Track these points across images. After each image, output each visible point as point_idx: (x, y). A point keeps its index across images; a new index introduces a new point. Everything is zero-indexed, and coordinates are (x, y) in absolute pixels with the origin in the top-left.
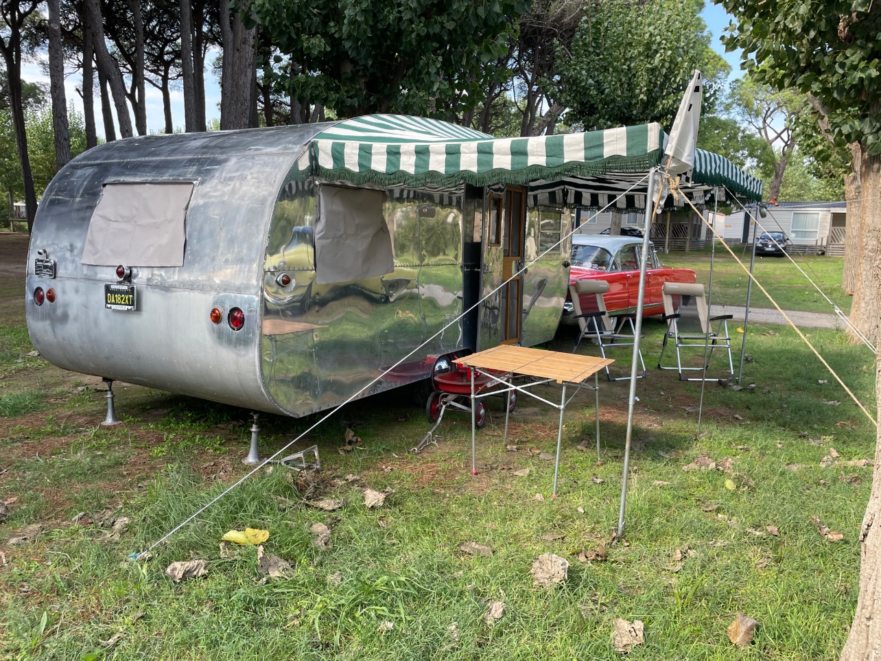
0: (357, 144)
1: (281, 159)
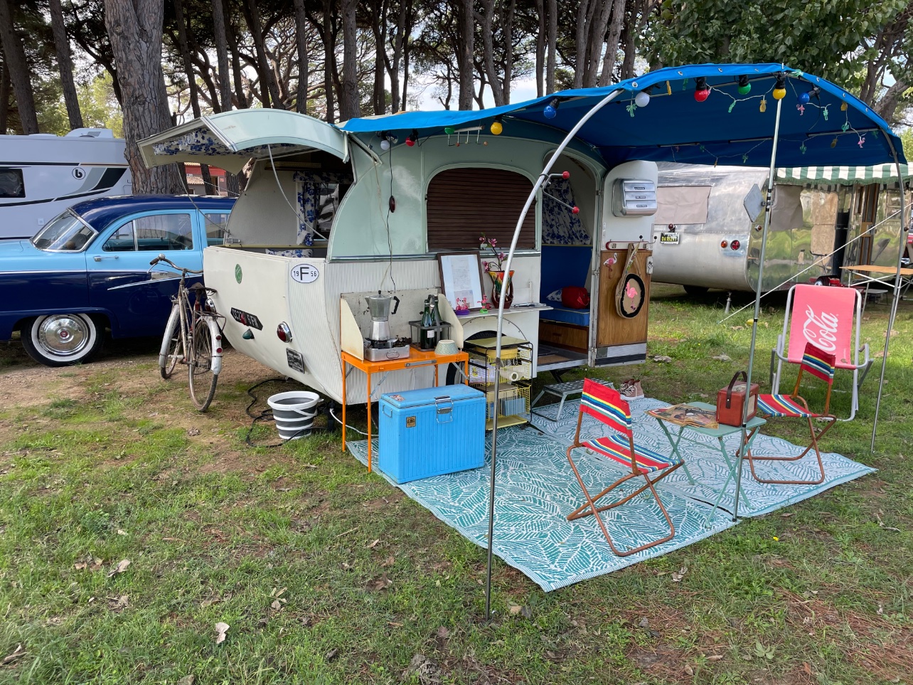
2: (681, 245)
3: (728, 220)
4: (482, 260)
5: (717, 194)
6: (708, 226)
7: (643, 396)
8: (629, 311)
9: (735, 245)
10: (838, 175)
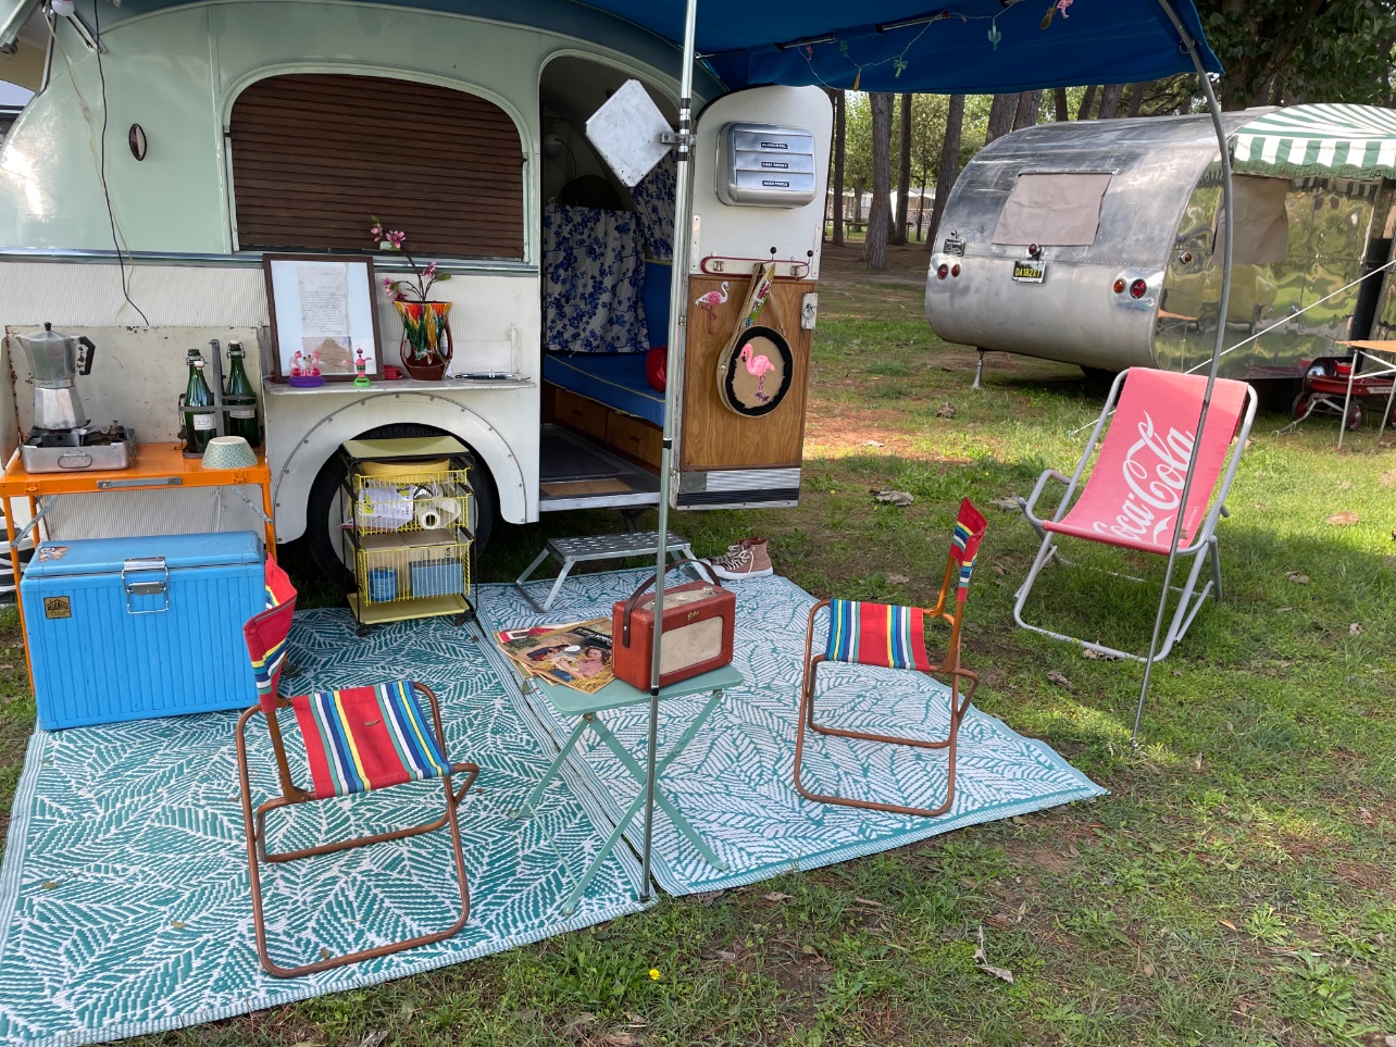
0: (1278, 139)
1: (1202, 152)
2: (1048, 286)
3: (1131, 240)
4: (381, 277)
5: (1119, 189)
6: (1095, 251)
7: (771, 570)
8: (751, 401)
9: (1139, 289)
10: (1345, 158)
